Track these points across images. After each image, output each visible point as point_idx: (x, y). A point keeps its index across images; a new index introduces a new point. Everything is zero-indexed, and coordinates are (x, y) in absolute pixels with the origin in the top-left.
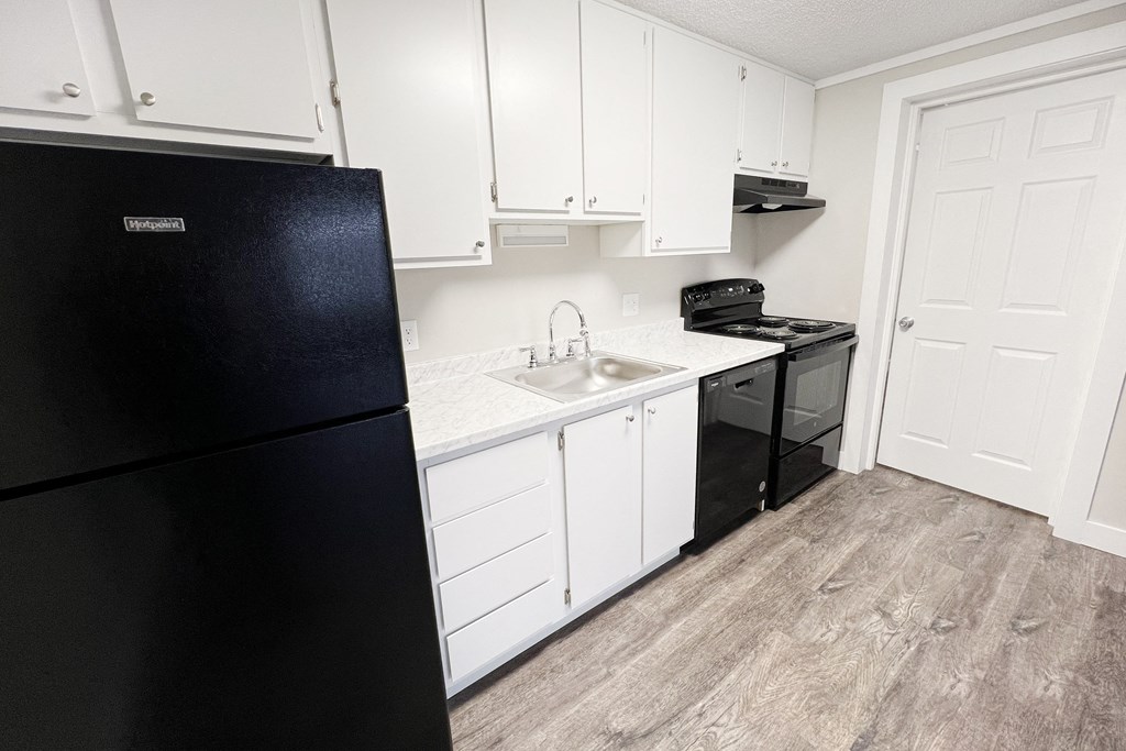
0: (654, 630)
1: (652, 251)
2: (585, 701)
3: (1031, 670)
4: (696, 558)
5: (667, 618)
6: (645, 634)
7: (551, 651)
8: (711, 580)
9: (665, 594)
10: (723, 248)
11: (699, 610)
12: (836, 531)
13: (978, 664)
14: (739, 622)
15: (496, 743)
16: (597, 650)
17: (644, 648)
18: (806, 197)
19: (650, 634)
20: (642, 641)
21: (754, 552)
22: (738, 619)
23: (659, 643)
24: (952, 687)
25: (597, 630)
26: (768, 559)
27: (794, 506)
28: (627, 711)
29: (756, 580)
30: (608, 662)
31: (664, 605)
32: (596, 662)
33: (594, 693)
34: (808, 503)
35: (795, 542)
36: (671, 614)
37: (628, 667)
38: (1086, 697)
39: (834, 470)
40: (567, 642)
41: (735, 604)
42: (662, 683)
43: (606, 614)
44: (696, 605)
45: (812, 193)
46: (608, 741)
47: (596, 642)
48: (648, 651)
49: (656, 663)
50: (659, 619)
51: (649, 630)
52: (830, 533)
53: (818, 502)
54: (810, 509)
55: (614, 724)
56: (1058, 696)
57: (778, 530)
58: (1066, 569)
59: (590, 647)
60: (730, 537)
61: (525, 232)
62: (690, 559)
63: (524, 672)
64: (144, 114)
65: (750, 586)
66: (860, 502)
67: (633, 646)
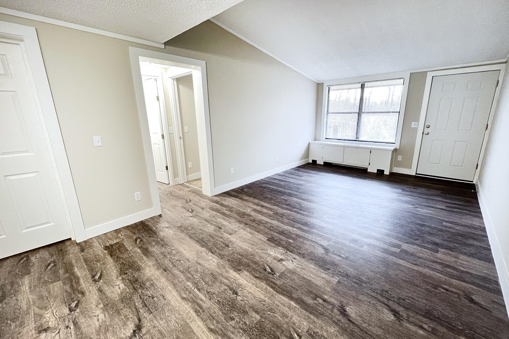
3: (112, 288)
13: (97, 304)
24: (98, 320)
38: (128, 279)
56: (123, 286)
58: (91, 250)
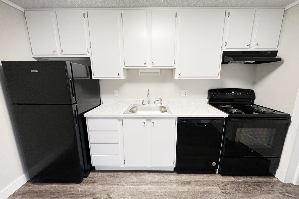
0: (144, 183)
1: (178, 77)
2: (113, 187)
4: (177, 174)
5: (150, 183)
6: (140, 183)
7: (121, 173)
8: (173, 182)
9: (157, 177)
10: (217, 77)
11: (159, 186)
12: (239, 195)
14: (166, 197)
15: (94, 182)
16: (128, 179)
17: (136, 185)
18: (276, 57)
19: (142, 183)
20: (138, 184)
21: (196, 183)
22: (166, 196)
23: (141, 187)
25: (133, 175)
26: (199, 187)
27: (233, 178)
28: (117, 195)
29: (186, 190)
30: (126, 183)
31: (153, 180)
32: (124, 181)
33: (117, 186)
34: (240, 180)
35: (216, 189)
36: (152, 183)
37: (128, 187)
39: (274, 176)
40: (126, 173)
41: (171, 192)
42: (130, 195)
43: (139, 173)
44: (161, 185)
45: (279, 55)
46: (107, 197)
47: (130, 177)
48: (136, 187)
49: (134, 190)
50: (148, 182)
51: (143, 182)
52: (235, 195)
53: (246, 183)
54: (239, 183)
55: (112, 195)
57: (215, 182)
59: (127, 177)
60: (195, 175)
61: (146, 71)
62: (175, 174)
63: (112, 174)
64: (63, 53)
65: (182, 191)
66: (268, 193)
67: (135, 183)
